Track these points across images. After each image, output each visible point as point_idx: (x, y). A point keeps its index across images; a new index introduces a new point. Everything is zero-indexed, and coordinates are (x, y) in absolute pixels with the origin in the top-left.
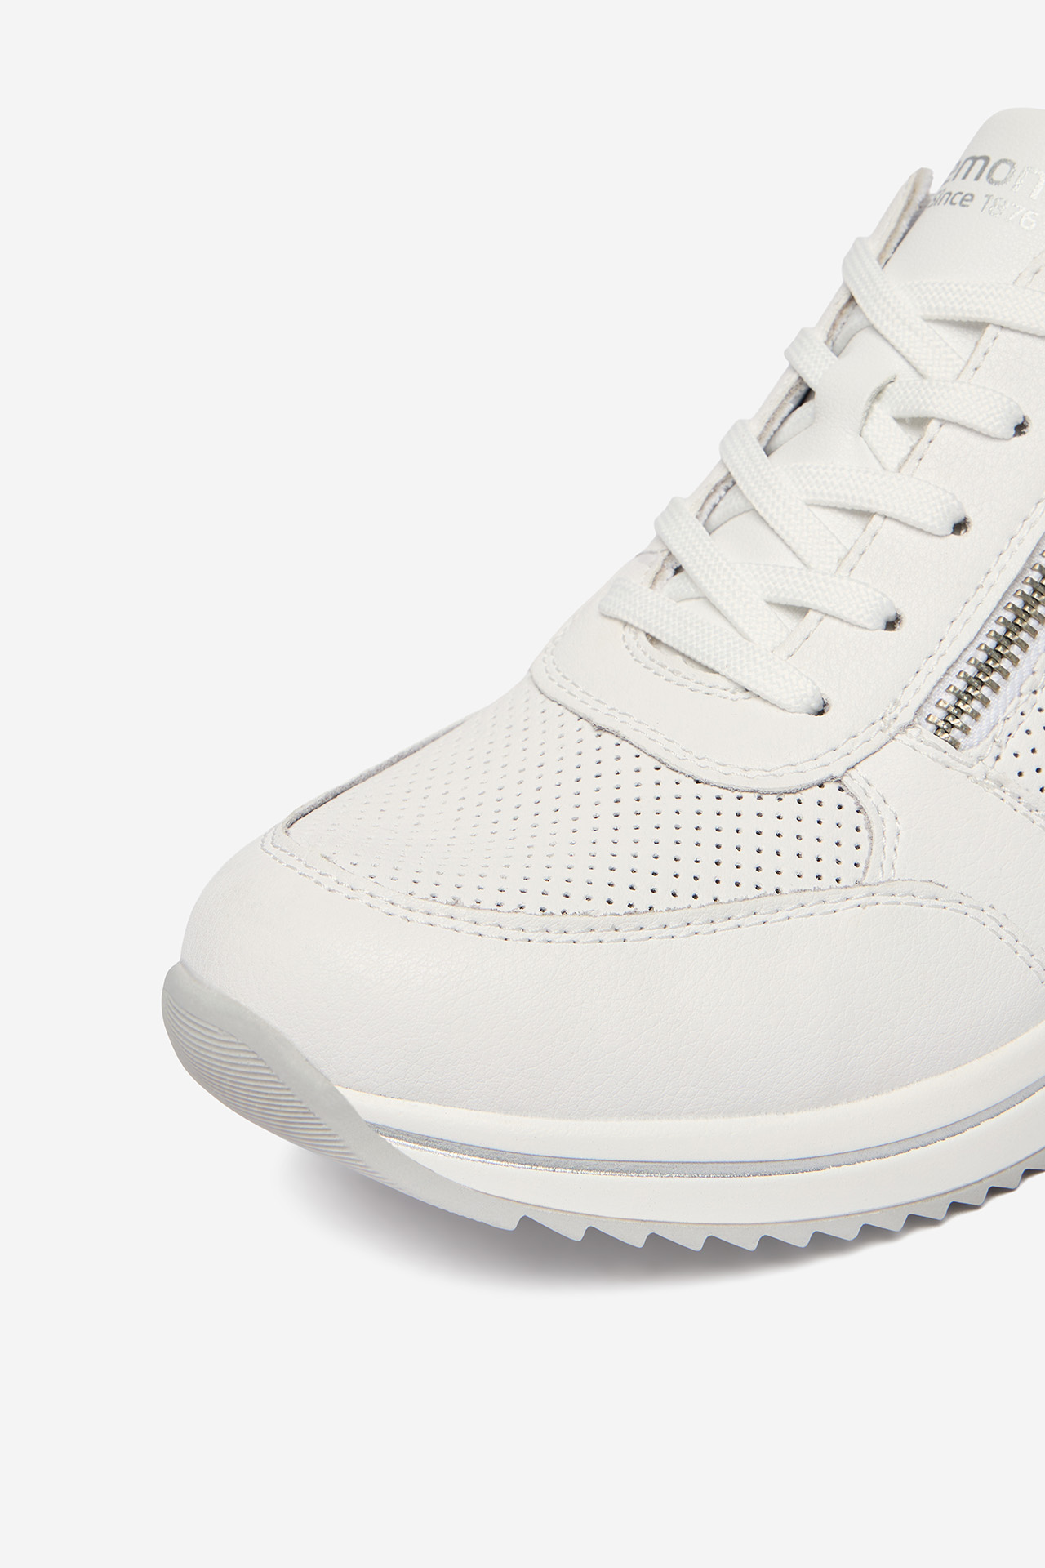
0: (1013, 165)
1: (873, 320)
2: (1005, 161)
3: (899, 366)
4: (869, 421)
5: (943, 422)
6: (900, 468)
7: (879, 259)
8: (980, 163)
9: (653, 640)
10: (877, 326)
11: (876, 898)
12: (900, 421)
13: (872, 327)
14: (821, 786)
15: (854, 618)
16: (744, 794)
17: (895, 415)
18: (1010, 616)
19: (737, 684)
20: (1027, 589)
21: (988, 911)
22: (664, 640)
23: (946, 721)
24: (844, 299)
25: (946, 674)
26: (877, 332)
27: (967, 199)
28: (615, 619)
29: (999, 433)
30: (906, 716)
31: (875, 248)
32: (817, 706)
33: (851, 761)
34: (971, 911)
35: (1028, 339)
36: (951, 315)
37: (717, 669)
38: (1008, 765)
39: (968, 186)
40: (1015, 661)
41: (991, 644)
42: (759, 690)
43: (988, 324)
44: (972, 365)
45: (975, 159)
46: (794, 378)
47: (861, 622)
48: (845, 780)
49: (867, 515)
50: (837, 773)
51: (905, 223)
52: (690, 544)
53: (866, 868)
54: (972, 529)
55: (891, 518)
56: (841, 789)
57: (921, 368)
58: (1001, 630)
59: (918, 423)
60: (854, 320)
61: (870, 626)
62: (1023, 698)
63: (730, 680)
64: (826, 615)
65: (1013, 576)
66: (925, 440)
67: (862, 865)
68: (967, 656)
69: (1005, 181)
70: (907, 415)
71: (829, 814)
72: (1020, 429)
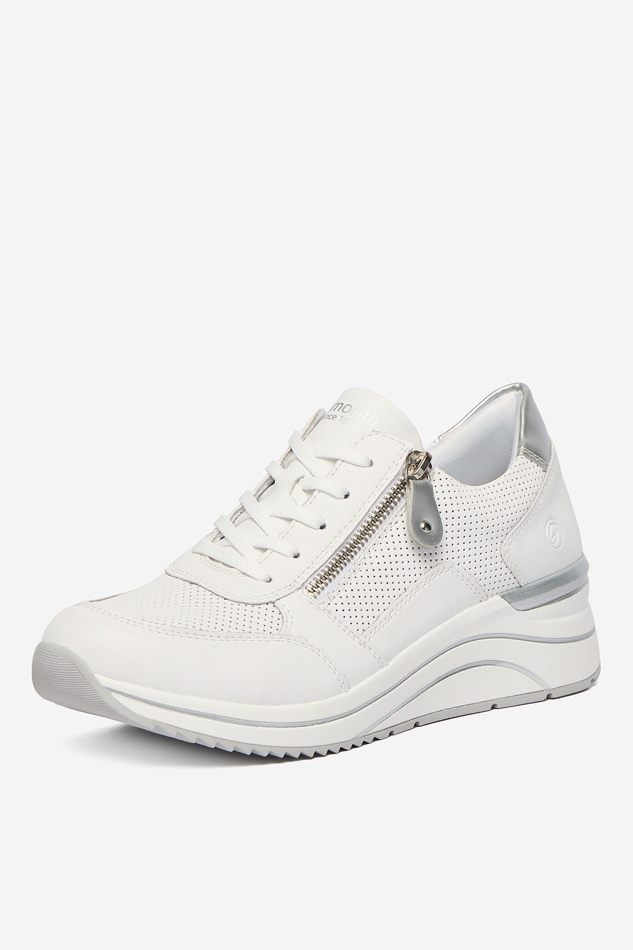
0: (351, 406)
1: (298, 456)
2: (349, 405)
3: (306, 473)
4: (294, 490)
5: (320, 491)
6: (303, 505)
7: (302, 437)
8: (341, 405)
9: (212, 559)
10: (299, 458)
11: (283, 640)
12: (305, 491)
13: (298, 459)
14: (267, 604)
15: (283, 552)
16: (241, 604)
17: (303, 489)
18: (338, 558)
19: (241, 571)
20: (345, 550)
21: (321, 652)
22: (216, 559)
23: (312, 589)
24: (290, 450)
25: (313, 574)
26: (299, 460)
27: (334, 417)
28: (198, 553)
29: (338, 496)
30: (299, 585)
31: (301, 434)
32: (268, 579)
33: (278, 598)
34: (315, 650)
35: (352, 466)
36: (325, 456)
37: (234, 566)
38: (333, 607)
39: (335, 413)
40: (338, 572)
41: (330, 566)
42: (248, 573)
43: (338, 460)
44: (331, 473)
45: (338, 404)
46: (269, 476)
47: (285, 554)
48: (276, 603)
49: (290, 520)
50: (273, 600)
51: (313, 426)
52: (228, 529)
53: (280, 630)
54: (326, 528)
55: (299, 522)
56: (274, 606)
57: (313, 473)
58: (334, 562)
59: (310, 492)
60: (292, 456)
61: (288, 555)
62: (340, 585)
63: (238, 570)
64: (274, 551)
65: (340, 545)
66: (313, 497)
67: (279, 630)
68: (321, 569)
69: (348, 412)
70: (307, 489)
71: (269, 613)
72: (346, 496)
